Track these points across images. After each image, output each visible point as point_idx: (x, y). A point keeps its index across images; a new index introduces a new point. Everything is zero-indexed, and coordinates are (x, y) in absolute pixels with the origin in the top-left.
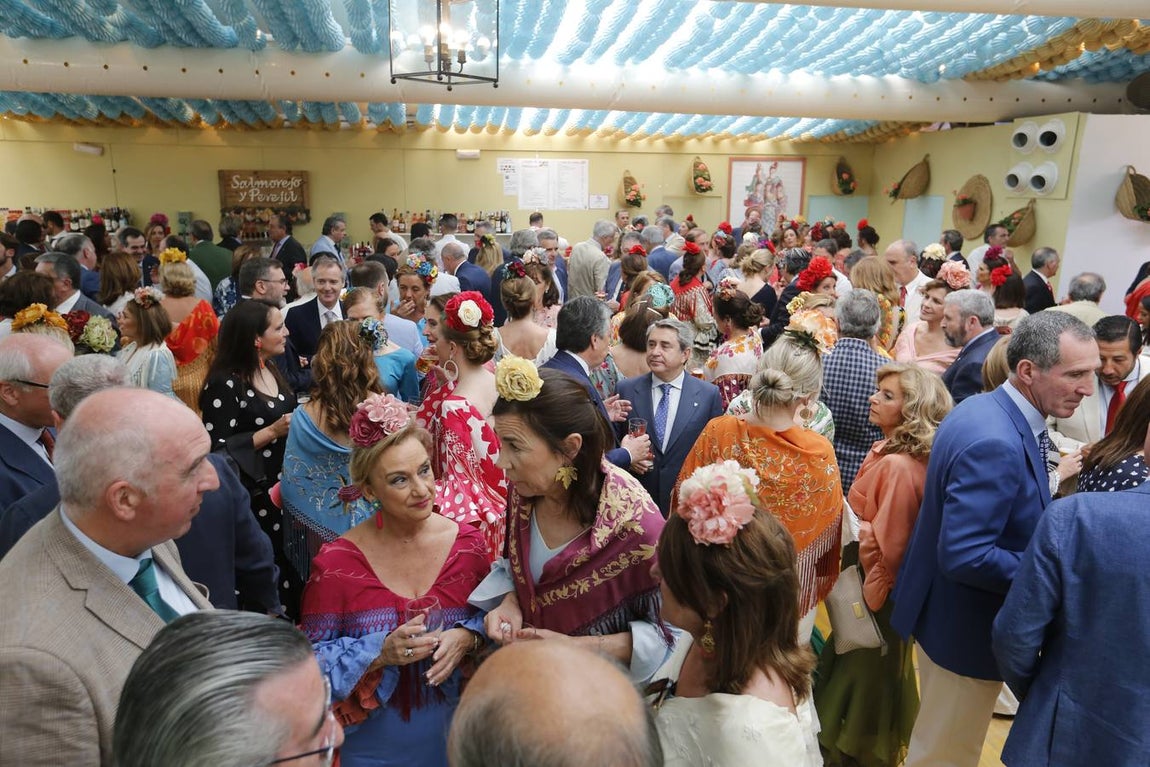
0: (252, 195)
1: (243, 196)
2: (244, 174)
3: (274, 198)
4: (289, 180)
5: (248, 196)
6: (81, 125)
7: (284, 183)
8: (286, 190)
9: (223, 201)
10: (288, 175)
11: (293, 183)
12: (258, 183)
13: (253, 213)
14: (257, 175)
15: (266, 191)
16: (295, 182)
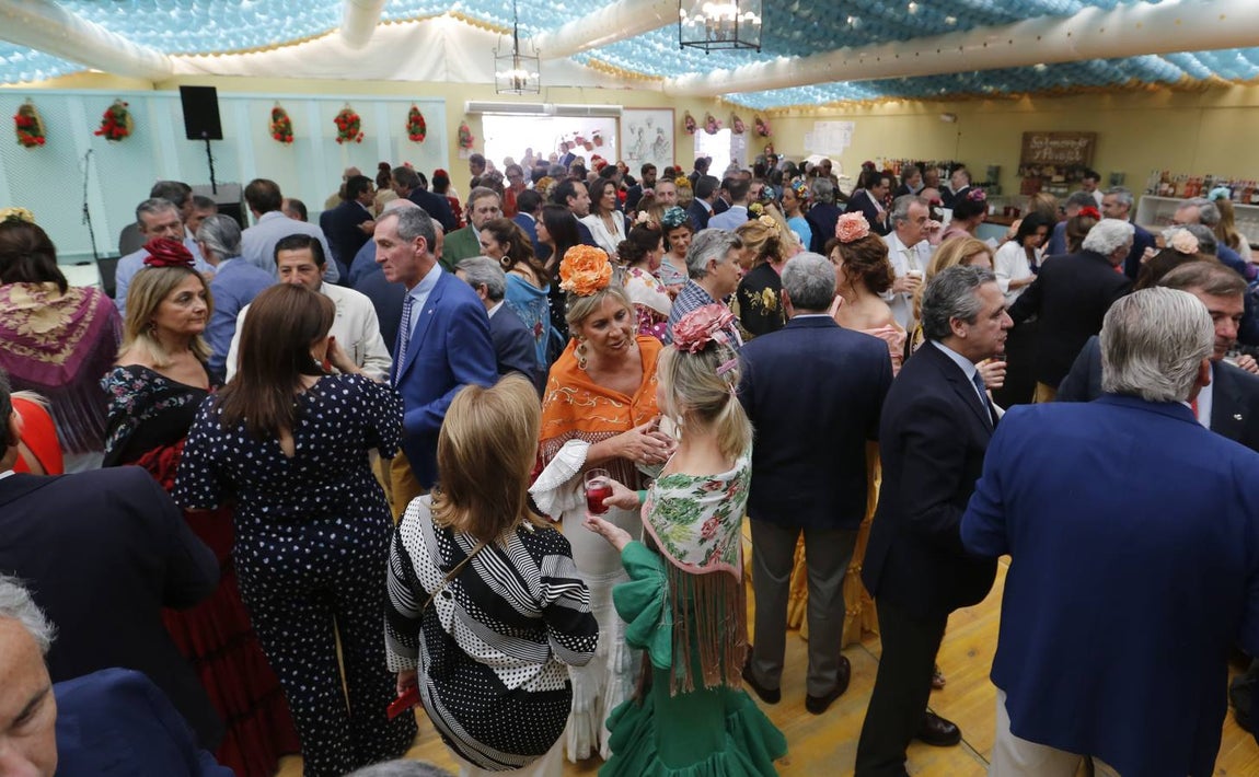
0: (1045, 153)
1: (1038, 154)
2: (1042, 135)
3: (1061, 157)
4: (1077, 140)
5: (1041, 155)
6: (966, 100)
7: (1073, 143)
8: (1073, 150)
9: (1023, 159)
10: (1076, 136)
11: (1080, 144)
12: (1051, 143)
13: (1040, 169)
14: (1052, 136)
15: (1057, 150)
16: (1082, 143)
